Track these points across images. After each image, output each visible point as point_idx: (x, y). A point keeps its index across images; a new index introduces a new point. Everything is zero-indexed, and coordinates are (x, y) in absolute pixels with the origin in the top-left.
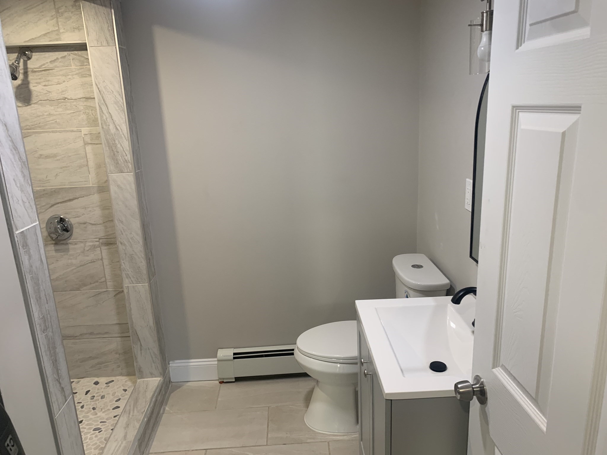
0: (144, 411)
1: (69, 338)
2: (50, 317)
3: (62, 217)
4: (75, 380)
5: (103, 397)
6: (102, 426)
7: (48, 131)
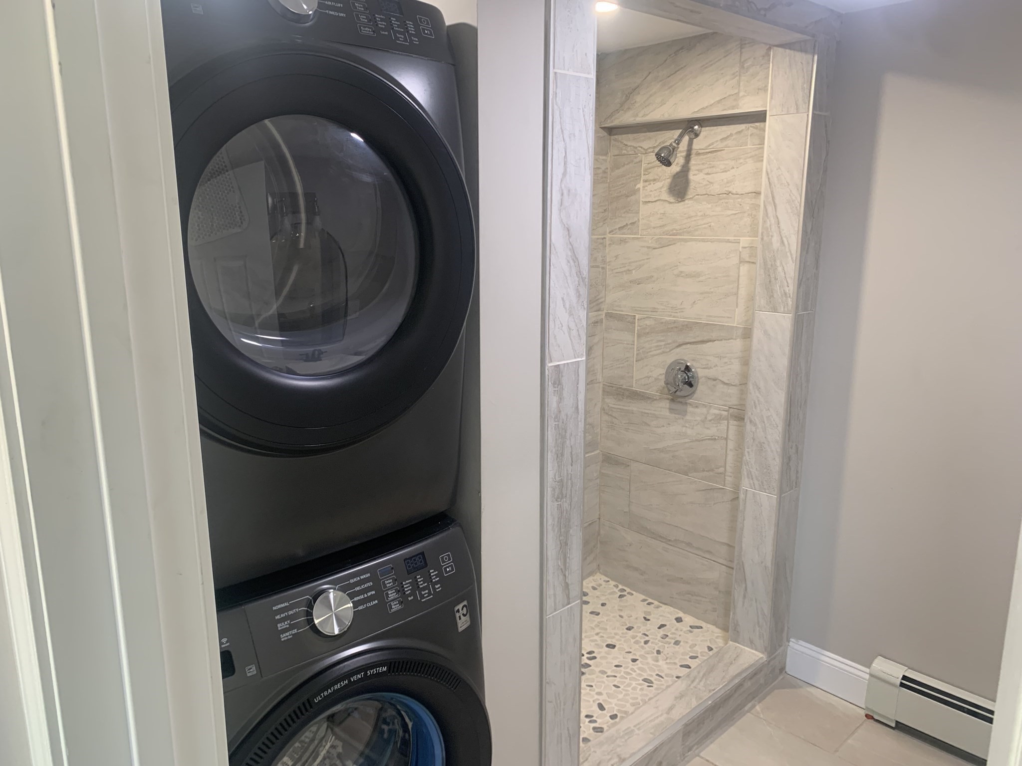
0: (714, 690)
1: (660, 539)
2: (572, 484)
3: (688, 364)
4: (656, 603)
5: (677, 643)
6: (656, 680)
7: (697, 239)
